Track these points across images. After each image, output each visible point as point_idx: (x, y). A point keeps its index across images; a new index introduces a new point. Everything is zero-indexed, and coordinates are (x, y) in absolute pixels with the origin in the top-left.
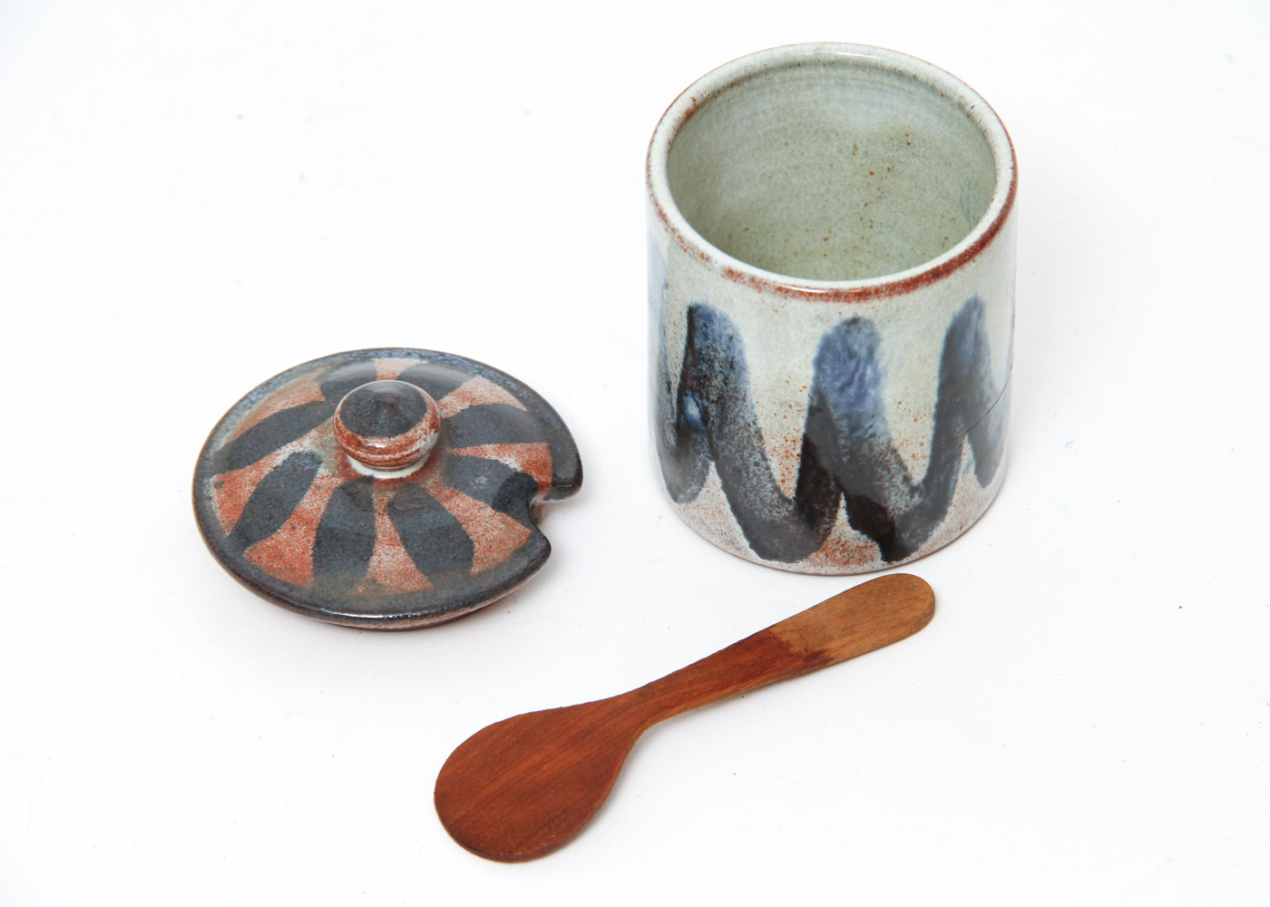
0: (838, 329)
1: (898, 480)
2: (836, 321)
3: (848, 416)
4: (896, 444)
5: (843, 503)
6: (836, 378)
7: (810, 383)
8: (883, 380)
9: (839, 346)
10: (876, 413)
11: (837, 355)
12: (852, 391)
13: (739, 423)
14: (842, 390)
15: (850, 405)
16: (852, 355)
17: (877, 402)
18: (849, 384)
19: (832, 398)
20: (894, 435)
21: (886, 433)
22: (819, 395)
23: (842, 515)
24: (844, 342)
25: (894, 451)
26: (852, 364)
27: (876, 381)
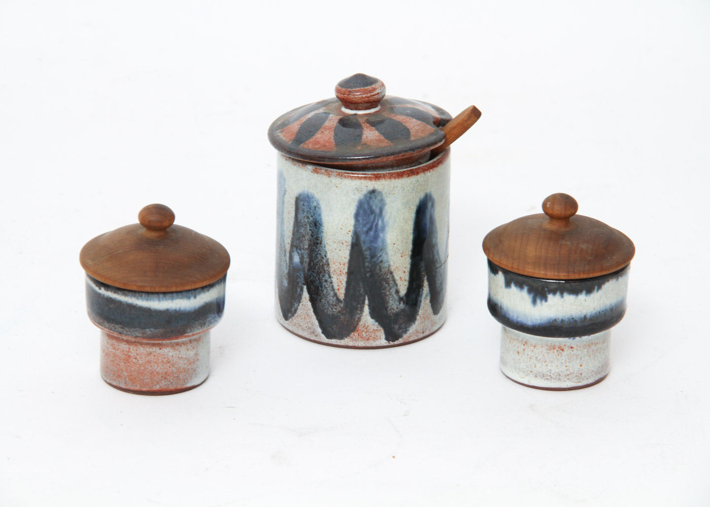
0: (365, 195)
1: (393, 291)
2: (365, 191)
3: (370, 249)
4: (392, 269)
5: (367, 302)
6: (364, 226)
7: (352, 228)
8: (387, 228)
9: (366, 206)
10: (383, 249)
11: (365, 211)
12: (372, 233)
13: (318, 258)
14: (367, 232)
15: (371, 242)
16: (372, 212)
17: (384, 241)
18: (370, 229)
19: (363, 237)
20: (391, 263)
21: (388, 261)
22: (356, 236)
23: (366, 309)
24: (369, 203)
25: (391, 273)
26: (372, 217)
27: (383, 229)
